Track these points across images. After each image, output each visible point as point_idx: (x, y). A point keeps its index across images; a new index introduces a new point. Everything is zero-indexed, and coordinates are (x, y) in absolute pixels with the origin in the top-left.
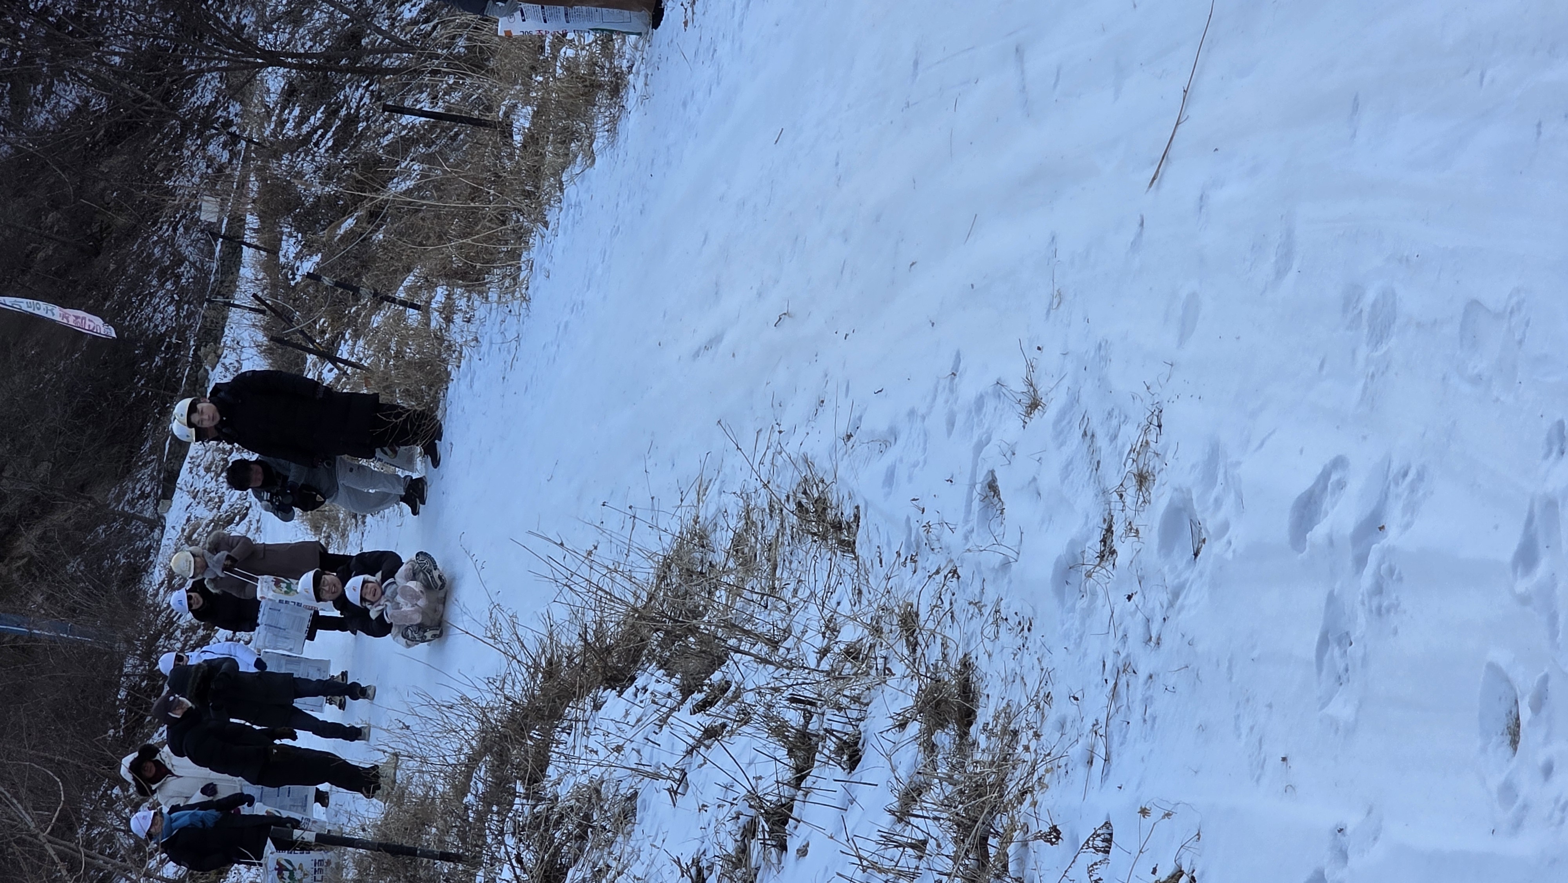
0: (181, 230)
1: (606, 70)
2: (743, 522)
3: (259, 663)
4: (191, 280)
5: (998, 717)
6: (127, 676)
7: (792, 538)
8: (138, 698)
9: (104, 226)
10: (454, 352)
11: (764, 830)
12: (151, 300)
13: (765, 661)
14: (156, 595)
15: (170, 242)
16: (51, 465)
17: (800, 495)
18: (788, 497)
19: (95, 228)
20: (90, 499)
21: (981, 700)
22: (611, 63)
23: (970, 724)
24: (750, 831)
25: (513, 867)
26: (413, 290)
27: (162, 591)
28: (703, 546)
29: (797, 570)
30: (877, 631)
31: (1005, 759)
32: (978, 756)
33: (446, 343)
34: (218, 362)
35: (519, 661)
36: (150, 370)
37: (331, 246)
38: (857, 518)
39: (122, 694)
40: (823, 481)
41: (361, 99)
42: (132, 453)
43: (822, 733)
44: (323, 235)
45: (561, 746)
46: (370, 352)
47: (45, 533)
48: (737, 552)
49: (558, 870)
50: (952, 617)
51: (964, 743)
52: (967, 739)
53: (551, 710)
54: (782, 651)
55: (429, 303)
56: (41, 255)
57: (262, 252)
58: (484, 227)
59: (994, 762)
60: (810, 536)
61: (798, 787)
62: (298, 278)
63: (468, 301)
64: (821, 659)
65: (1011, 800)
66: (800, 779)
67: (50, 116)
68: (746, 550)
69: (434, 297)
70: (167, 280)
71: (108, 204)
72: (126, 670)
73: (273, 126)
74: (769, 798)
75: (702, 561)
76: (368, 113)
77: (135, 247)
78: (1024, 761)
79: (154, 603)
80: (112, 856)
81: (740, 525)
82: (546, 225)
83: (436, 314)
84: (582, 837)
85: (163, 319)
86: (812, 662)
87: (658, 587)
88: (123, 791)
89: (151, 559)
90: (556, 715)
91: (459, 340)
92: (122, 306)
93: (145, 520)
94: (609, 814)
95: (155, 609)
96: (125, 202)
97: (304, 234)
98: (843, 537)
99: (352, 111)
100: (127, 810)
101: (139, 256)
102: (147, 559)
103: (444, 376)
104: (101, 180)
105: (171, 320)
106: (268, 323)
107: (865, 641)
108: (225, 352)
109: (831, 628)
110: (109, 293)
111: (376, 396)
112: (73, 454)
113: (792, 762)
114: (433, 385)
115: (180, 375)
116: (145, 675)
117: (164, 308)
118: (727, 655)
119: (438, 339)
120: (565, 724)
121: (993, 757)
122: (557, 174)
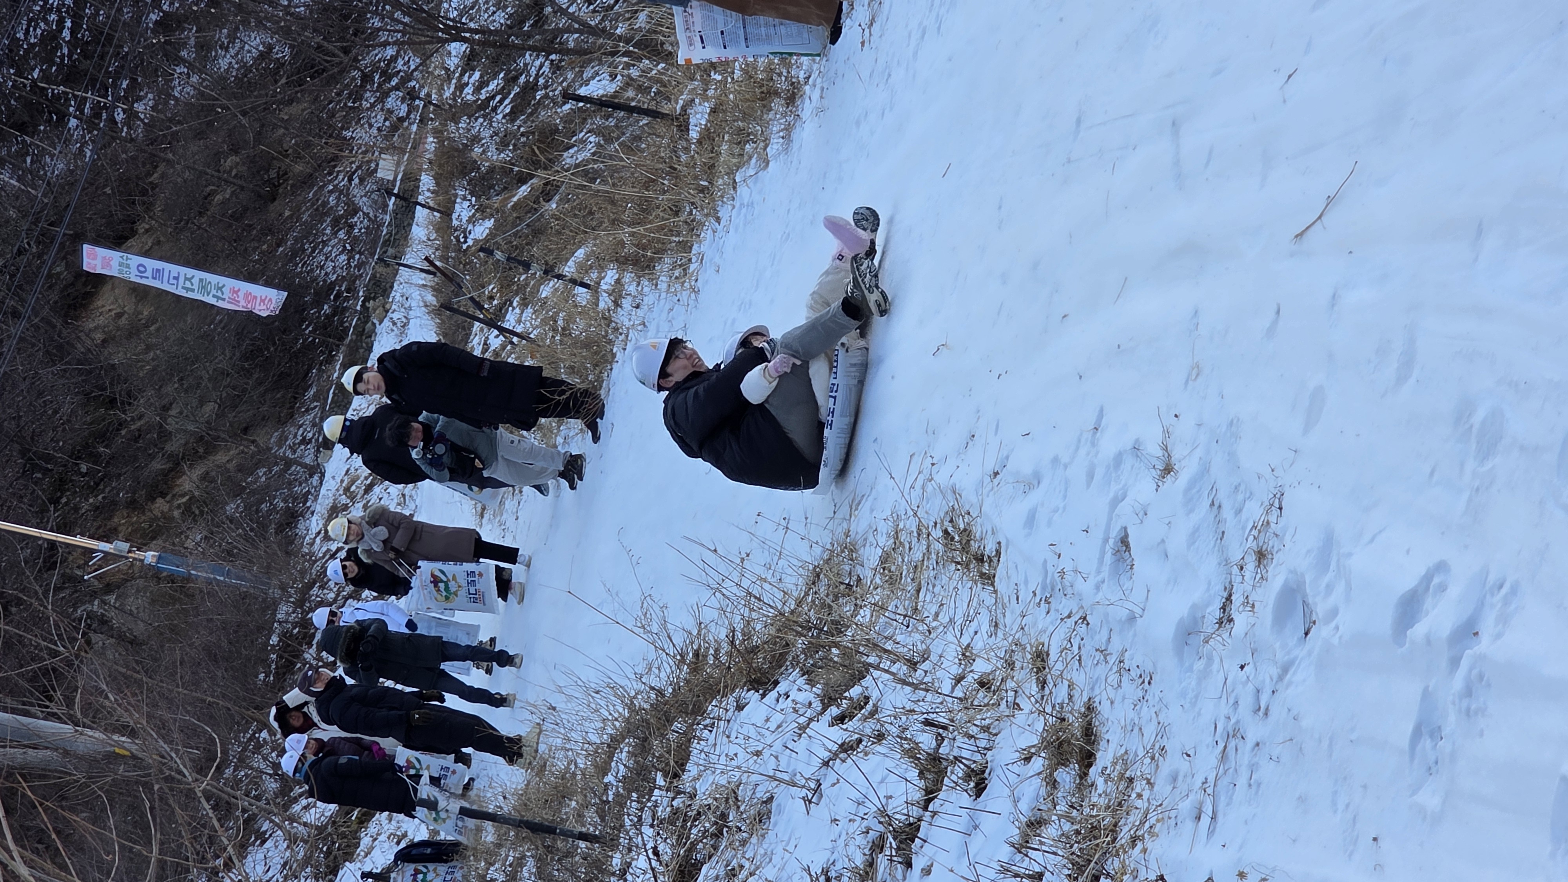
0: (356, 181)
1: (783, 79)
2: (892, 541)
3: (411, 625)
4: (363, 231)
5: (1116, 763)
6: (280, 623)
7: (937, 563)
8: (289, 645)
9: (281, 173)
10: (621, 334)
11: (891, 847)
12: (323, 248)
13: (904, 682)
14: (312, 544)
15: (343, 193)
16: (217, 406)
17: (946, 523)
18: (936, 523)
19: (273, 174)
20: (253, 442)
21: (1101, 743)
22: (788, 72)
23: (1090, 765)
24: (878, 846)
25: (649, 859)
26: (584, 268)
27: (318, 540)
28: (852, 560)
29: (939, 594)
30: (1011, 665)
31: (1120, 804)
32: (1094, 799)
33: (613, 324)
34: (386, 316)
35: (667, 654)
36: (319, 317)
37: (504, 212)
38: (998, 553)
39: (274, 640)
40: (969, 514)
41: (541, 67)
42: (295, 398)
43: (951, 758)
44: (496, 201)
45: (701, 742)
46: (537, 323)
47: (207, 473)
48: (884, 569)
49: (693, 865)
50: (1080, 660)
51: (1083, 783)
52: (1086, 780)
53: (694, 705)
54: (919, 672)
55: (598, 283)
56: (219, 198)
57: (436, 213)
58: (657, 217)
59: (1110, 807)
60: (954, 564)
61: (926, 808)
62: (470, 242)
63: (638, 285)
64: (956, 685)
65: (1122, 845)
66: (928, 801)
67: (233, 61)
68: (893, 568)
69: (604, 278)
70: (340, 229)
71: (287, 151)
72: (279, 616)
73: (452, 89)
74: (898, 816)
75: (850, 573)
76: (547, 81)
77: (311, 195)
78: (1137, 808)
79: (310, 552)
80: (258, 798)
81: (888, 543)
82: (718, 220)
83: (605, 295)
84: (718, 835)
85: (334, 267)
86: (946, 688)
87: (807, 594)
88: (270, 735)
89: (308, 504)
90: (698, 710)
91: (627, 323)
92: (295, 254)
93: (305, 466)
94: (744, 816)
95: (311, 557)
96: (303, 150)
97: (478, 198)
98: (984, 571)
99: (531, 80)
100: (274, 755)
101: (313, 205)
102: (304, 504)
103: (609, 357)
104: (281, 126)
105: (342, 268)
106: (438, 284)
107: (998, 673)
108: (394, 307)
109: (967, 656)
110: (283, 238)
111: (540, 369)
112: (238, 396)
113: (922, 784)
114: (597, 365)
115: (347, 324)
116: (297, 623)
117: (336, 256)
118: (867, 671)
119: (606, 319)
120: (708, 721)
121: (1110, 801)
122: (731, 173)
